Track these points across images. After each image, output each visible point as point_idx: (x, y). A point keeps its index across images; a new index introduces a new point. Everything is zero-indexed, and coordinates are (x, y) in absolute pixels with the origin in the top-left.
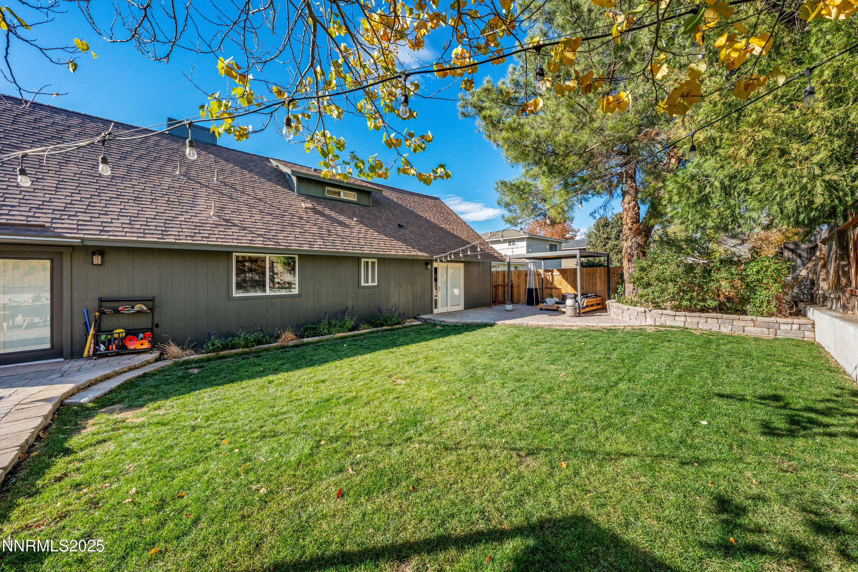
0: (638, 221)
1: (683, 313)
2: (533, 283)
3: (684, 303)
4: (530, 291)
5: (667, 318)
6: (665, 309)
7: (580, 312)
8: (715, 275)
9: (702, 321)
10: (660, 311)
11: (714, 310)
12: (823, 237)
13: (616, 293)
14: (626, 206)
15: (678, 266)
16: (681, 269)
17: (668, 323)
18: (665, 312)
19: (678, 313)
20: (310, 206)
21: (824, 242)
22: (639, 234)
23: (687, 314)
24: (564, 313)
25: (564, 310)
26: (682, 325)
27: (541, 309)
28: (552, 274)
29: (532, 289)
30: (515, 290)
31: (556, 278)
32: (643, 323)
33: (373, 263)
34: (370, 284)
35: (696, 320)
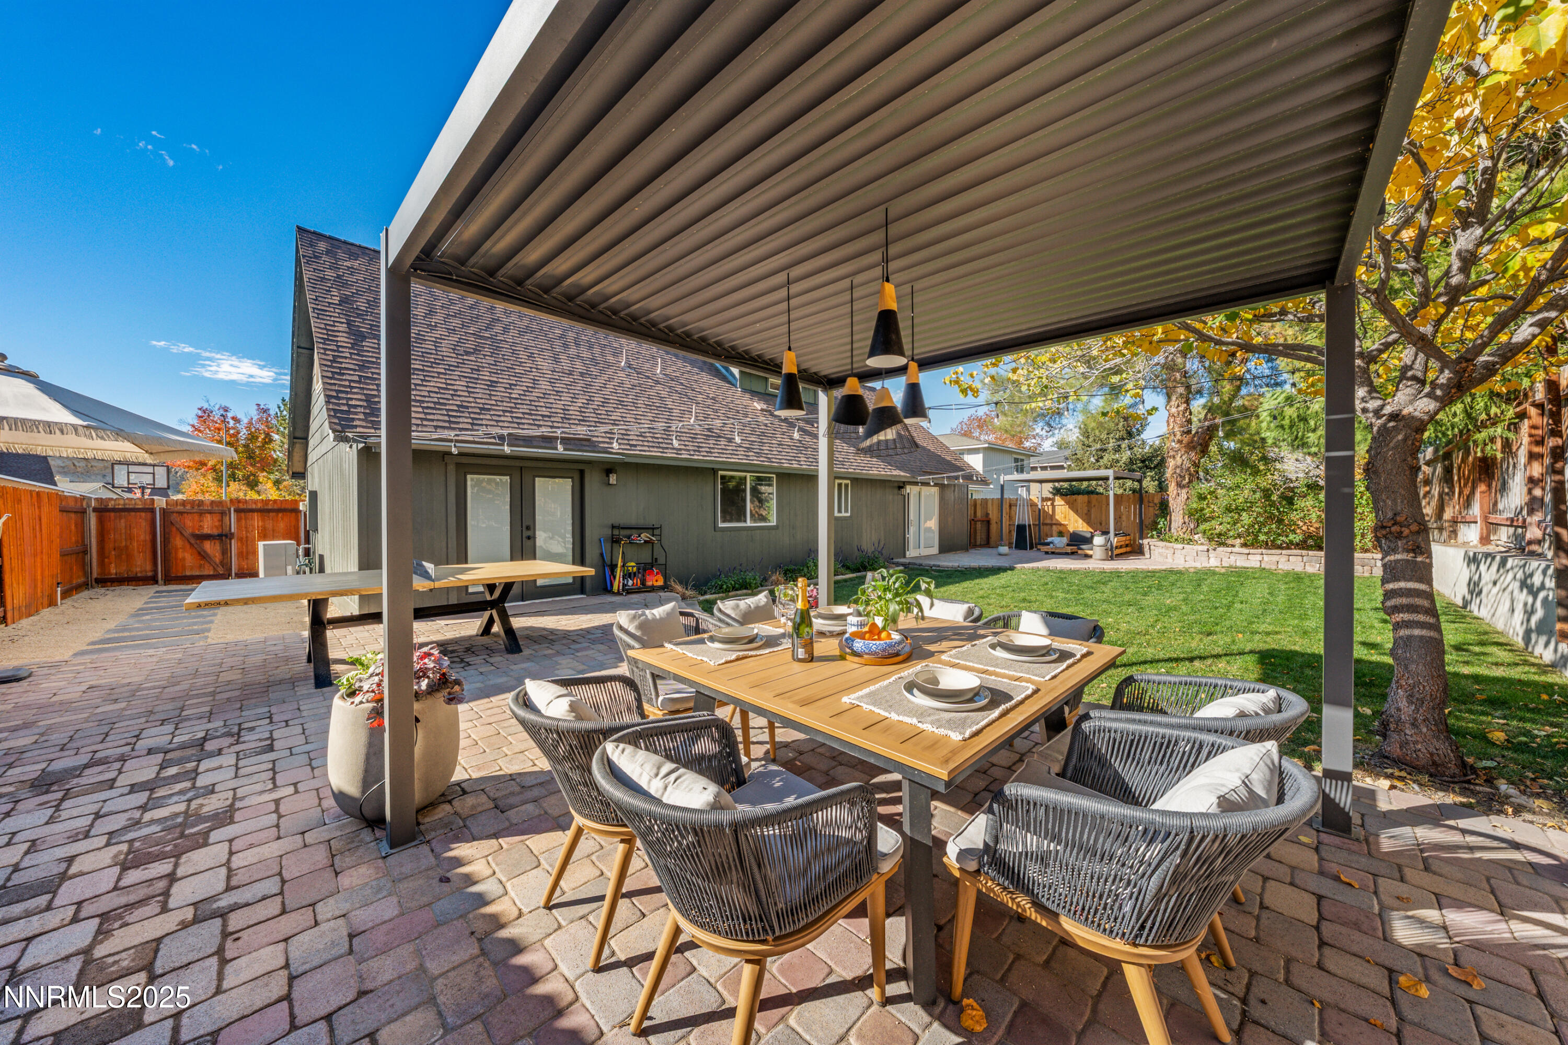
0: (1189, 432)
1: (1260, 551)
2: (1024, 517)
3: (1262, 537)
4: (1021, 529)
5: (1238, 557)
6: (1233, 546)
7: (1112, 554)
8: (1300, 503)
9: (1283, 559)
10: (1229, 549)
11: (1298, 546)
12: (1427, 458)
13: (1156, 529)
14: (1174, 410)
15: (1254, 492)
16: (1258, 495)
17: (1239, 564)
18: (1234, 550)
19: (1252, 551)
20: (765, 407)
21: (1428, 463)
22: (1194, 448)
23: (1264, 551)
24: (1091, 556)
25: (1090, 552)
26: (1258, 565)
27: (1047, 553)
28: (1052, 504)
29: (1024, 526)
30: (994, 527)
31: (1058, 509)
32: (1206, 564)
33: (846, 485)
34: (843, 514)
35: (1275, 558)
